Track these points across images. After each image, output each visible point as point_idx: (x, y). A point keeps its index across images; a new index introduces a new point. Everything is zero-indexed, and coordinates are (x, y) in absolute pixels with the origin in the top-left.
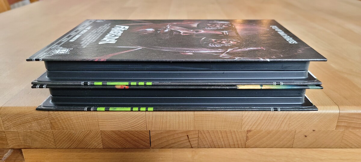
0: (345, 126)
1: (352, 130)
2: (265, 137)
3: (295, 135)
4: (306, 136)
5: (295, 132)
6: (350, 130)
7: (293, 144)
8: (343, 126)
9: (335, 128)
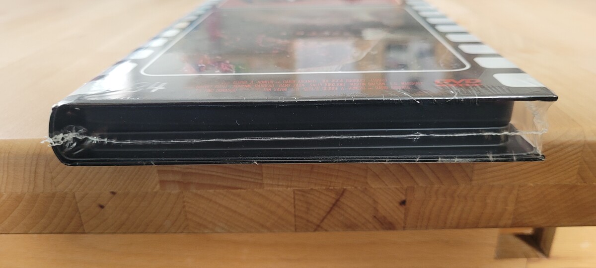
0: (179, 182)
1: (198, 192)
2: (14, 210)
3: (78, 204)
4: (102, 207)
5: (74, 197)
6: (194, 191)
7: (82, 225)
8: (174, 182)
9: (158, 187)
